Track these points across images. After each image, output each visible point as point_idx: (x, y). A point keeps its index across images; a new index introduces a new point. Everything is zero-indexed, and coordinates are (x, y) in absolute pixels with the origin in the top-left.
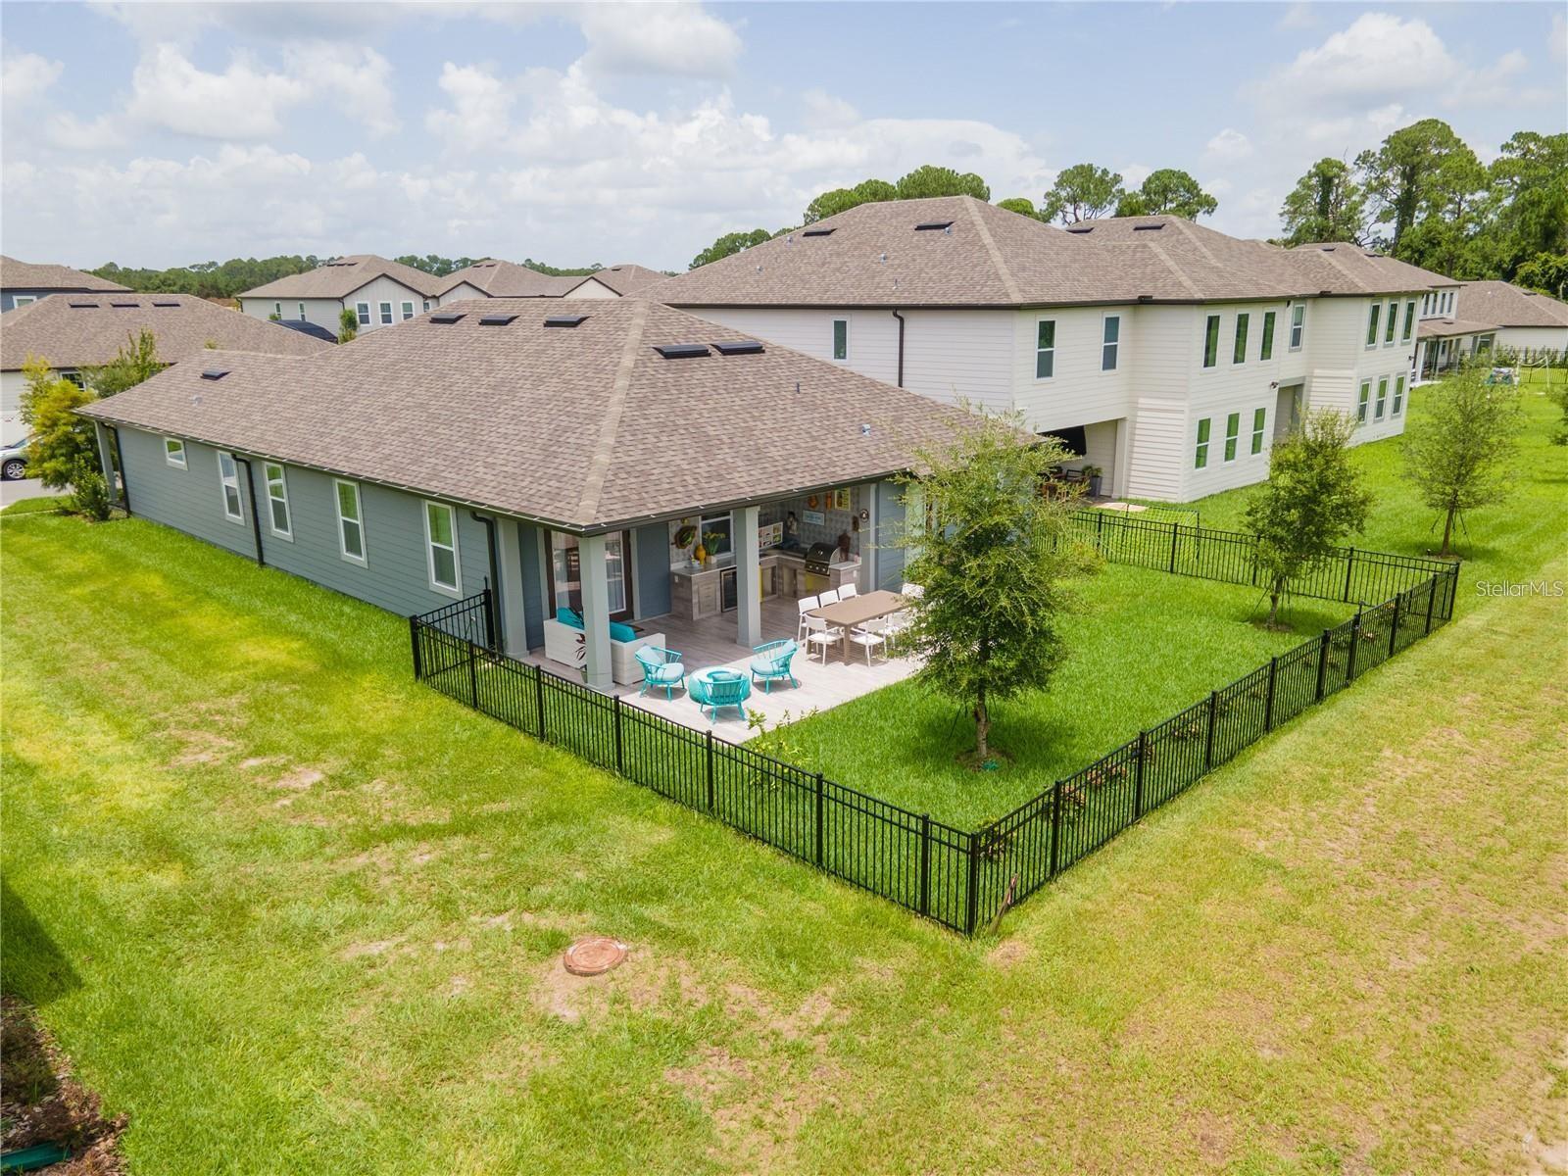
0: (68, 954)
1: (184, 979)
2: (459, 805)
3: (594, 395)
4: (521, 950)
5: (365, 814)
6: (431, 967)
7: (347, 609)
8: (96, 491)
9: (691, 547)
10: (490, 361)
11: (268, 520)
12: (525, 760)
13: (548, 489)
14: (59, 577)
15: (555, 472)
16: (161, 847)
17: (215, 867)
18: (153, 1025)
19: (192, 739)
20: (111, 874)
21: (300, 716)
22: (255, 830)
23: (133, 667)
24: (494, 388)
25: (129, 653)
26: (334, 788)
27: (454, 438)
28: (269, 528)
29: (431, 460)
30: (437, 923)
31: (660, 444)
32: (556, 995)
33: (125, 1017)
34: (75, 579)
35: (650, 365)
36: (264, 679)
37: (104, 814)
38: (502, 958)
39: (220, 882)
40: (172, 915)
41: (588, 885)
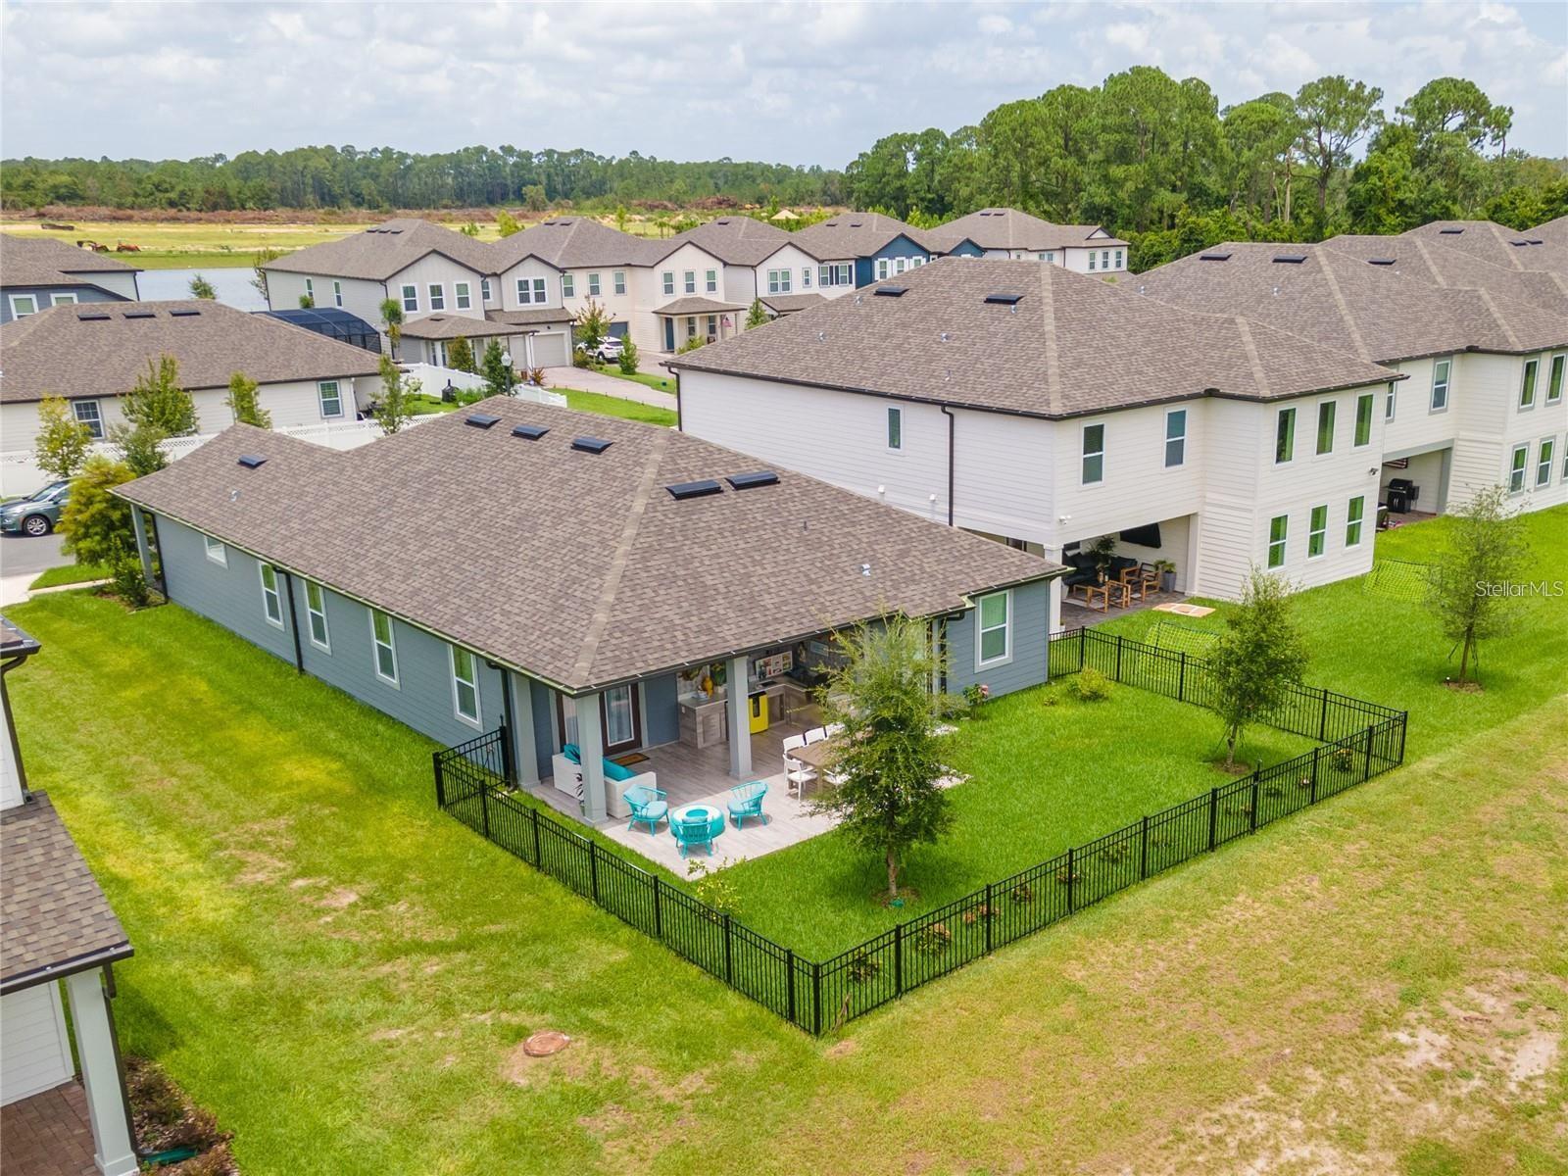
0: (180, 1031)
1: (262, 1050)
2: (465, 925)
3: (603, 542)
4: (496, 1039)
5: (390, 931)
6: (432, 1048)
7: (380, 728)
8: (132, 575)
9: (699, 678)
10: (517, 486)
11: (307, 630)
12: (523, 887)
13: (552, 646)
14: (108, 676)
15: (560, 628)
16: (235, 953)
17: (277, 969)
18: (244, 1079)
19: (250, 859)
20: (201, 973)
21: (341, 840)
22: (305, 942)
23: (192, 784)
24: (519, 521)
25: (187, 768)
26: (366, 908)
27: (478, 577)
28: (308, 638)
29: (455, 600)
30: (438, 1018)
31: (657, 599)
32: (516, 1069)
33: (225, 1073)
34: (123, 680)
35: (660, 508)
36: (307, 801)
37: (189, 925)
38: (481, 1043)
39: (282, 983)
40: (248, 1006)
41: (552, 993)
